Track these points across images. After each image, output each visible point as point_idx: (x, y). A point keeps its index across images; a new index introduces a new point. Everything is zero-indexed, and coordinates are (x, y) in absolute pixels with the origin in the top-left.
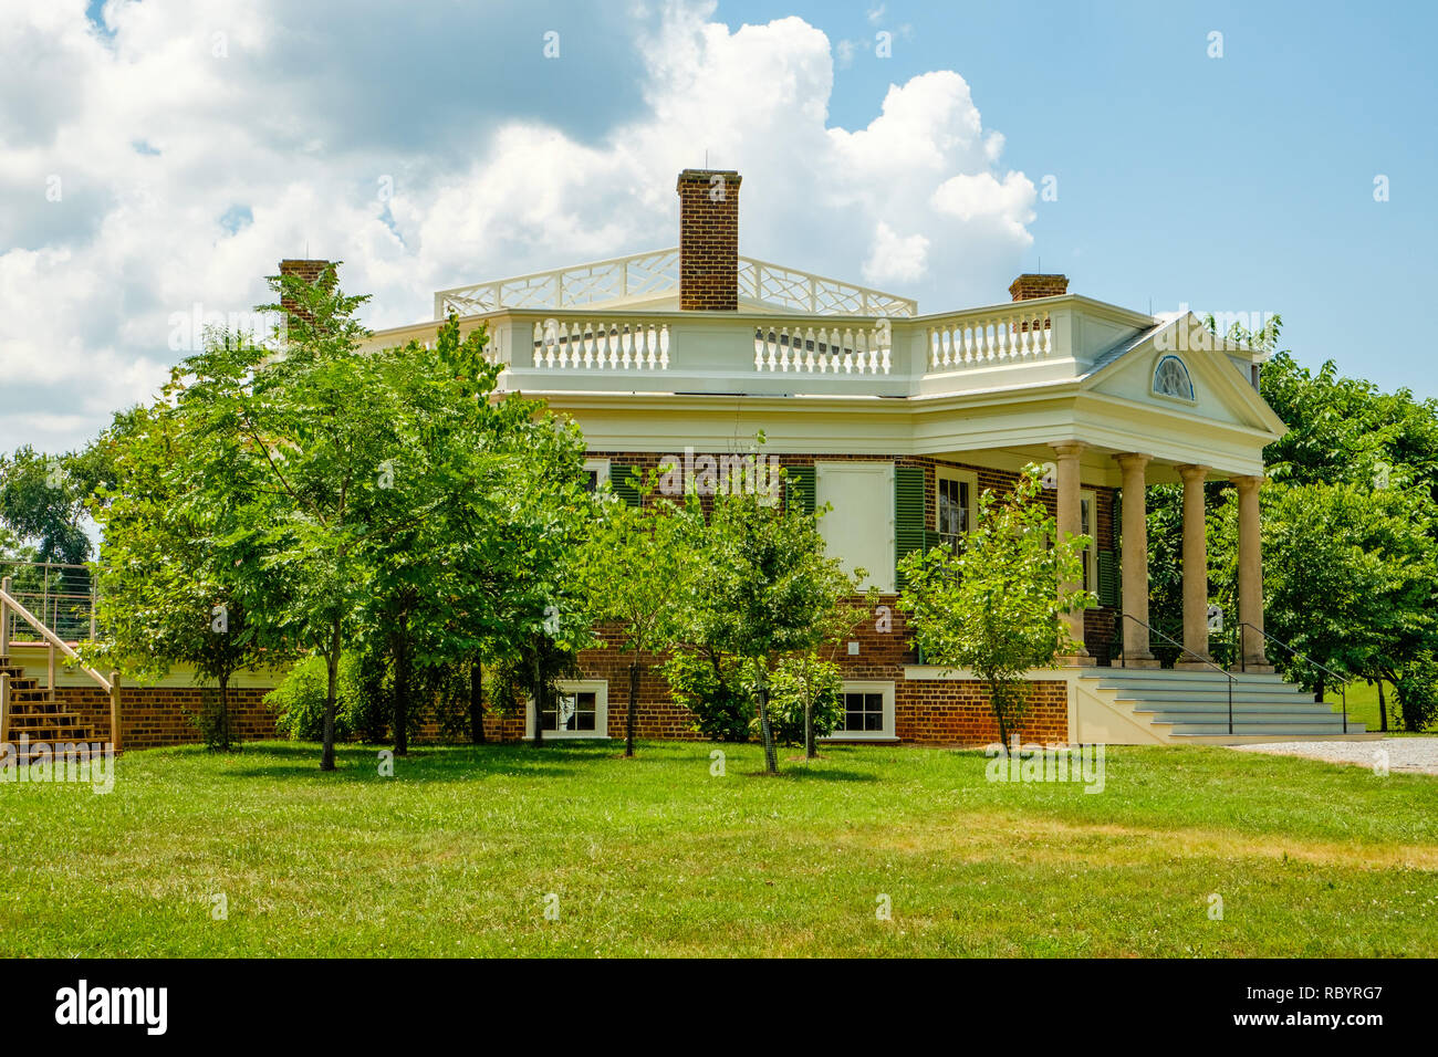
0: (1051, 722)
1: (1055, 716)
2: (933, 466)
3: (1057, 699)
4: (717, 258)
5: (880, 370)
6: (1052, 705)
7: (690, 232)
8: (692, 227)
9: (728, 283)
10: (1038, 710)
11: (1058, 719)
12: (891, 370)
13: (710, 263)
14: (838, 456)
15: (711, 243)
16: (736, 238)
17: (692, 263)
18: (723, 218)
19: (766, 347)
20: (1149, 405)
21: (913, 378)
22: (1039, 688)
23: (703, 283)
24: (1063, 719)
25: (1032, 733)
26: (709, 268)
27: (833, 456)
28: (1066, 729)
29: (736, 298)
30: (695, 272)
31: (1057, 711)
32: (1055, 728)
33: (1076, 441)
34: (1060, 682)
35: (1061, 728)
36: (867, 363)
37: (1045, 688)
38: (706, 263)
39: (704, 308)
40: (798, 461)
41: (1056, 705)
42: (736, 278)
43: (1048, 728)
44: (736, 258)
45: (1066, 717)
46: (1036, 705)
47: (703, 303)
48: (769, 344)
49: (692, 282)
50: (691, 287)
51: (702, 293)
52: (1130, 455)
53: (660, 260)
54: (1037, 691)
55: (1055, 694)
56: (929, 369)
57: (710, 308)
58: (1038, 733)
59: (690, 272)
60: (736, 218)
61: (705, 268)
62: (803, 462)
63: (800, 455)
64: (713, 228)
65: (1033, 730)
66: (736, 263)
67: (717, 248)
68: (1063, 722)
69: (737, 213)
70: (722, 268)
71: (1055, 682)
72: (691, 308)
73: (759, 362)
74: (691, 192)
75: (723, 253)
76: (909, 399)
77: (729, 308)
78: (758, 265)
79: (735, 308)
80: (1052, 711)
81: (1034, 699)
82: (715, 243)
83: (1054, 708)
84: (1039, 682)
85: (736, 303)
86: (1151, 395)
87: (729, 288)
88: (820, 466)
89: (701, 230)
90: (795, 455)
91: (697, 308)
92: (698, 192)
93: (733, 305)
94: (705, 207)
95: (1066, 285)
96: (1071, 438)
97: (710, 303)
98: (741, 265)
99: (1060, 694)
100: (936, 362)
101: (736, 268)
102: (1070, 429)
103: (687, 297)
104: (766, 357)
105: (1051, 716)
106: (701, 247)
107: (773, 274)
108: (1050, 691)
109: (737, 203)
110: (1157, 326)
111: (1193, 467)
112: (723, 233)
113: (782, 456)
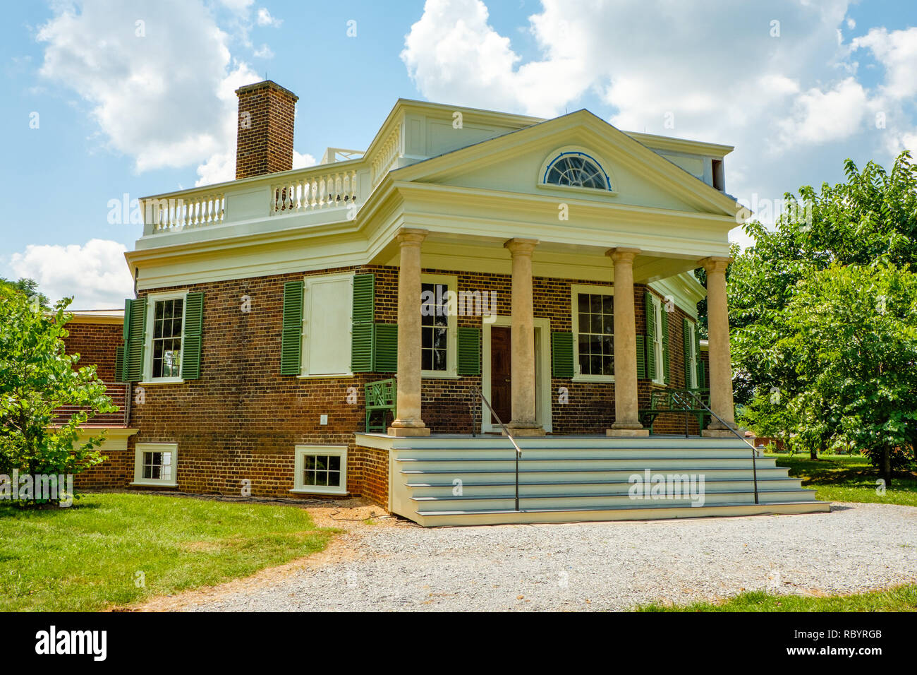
4: (256, 142)
7: (242, 128)
13: (252, 146)
14: (319, 271)
15: (253, 132)
17: (242, 148)
18: (260, 114)
23: (247, 160)
26: (251, 150)
27: (315, 271)
29: (265, 167)
30: (243, 154)
38: (250, 147)
42: (266, 153)
44: (267, 140)
47: (247, 174)
49: (242, 161)
50: (241, 165)
59: (241, 155)
61: (249, 150)
62: (296, 278)
63: (295, 274)
64: (254, 121)
66: (267, 143)
67: (256, 135)
70: (258, 148)
74: (243, 100)
77: (261, 175)
82: (255, 131)
85: (266, 171)
87: (262, 161)
88: (307, 281)
92: (246, 100)
93: (263, 172)
94: (250, 109)
97: (251, 173)
101: (267, 146)
103: (239, 173)
106: (248, 137)
112: (259, 124)
113: (285, 275)
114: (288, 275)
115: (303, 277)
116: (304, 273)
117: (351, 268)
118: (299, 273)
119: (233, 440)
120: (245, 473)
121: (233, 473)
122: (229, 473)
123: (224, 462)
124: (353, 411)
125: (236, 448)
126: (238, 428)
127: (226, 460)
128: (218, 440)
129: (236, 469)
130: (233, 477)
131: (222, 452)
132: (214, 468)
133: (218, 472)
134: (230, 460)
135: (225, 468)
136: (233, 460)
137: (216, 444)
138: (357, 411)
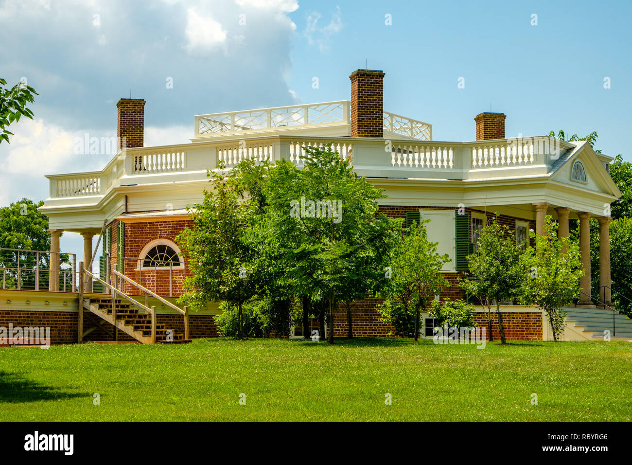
0: (534, 331)
1: (536, 329)
2: (470, 212)
3: (537, 321)
4: (374, 112)
5: (448, 167)
6: (534, 323)
7: (361, 100)
8: (362, 97)
9: (379, 124)
10: (527, 326)
11: (537, 330)
12: (453, 167)
13: (371, 114)
14: (430, 207)
15: (371, 105)
16: (382, 103)
17: (362, 114)
18: (376, 93)
19: (396, 155)
20: (569, 185)
21: (464, 171)
22: (528, 316)
23: (367, 124)
24: (540, 330)
25: (524, 336)
26: (370, 117)
27: (427, 207)
28: (542, 334)
29: (382, 131)
30: (363, 119)
31: (537, 326)
32: (536, 334)
33: (546, 203)
34: (538, 313)
35: (539, 334)
36: (442, 163)
37: (530, 316)
38: (369, 114)
39: (368, 136)
40: (411, 209)
41: (536, 323)
42: (382, 122)
43: (533, 334)
44: (382, 112)
45: (542, 329)
46: (526, 323)
47: (368, 133)
48: (398, 154)
49: (362, 124)
50: (362, 126)
51: (367, 129)
52: (563, 208)
53: (327, 107)
54: (526, 317)
55: (536, 318)
56: (472, 167)
57: (370, 136)
58: (527, 336)
59: (361, 119)
60: (382, 93)
61: (368, 117)
62: (414, 210)
63: (413, 207)
64: (372, 97)
65: (525, 335)
66: (382, 115)
67: (374, 107)
68: (540, 331)
69: (383, 91)
70: (376, 117)
71: (536, 313)
72: (362, 136)
73: (393, 162)
74: (362, 80)
75: (376, 110)
76: (464, 181)
77: (379, 136)
78: (391, 115)
79: (382, 136)
80: (534, 326)
81: (525, 321)
82: (373, 105)
83: (536, 325)
84: (528, 313)
85: (382, 134)
86: (571, 180)
87: (380, 126)
88: (422, 212)
89: (366, 99)
90: (410, 207)
91: (365, 136)
92: (365, 80)
93: (380, 134)
94: (368, 88)
95: (505, 118)
96: (543, 201)
97: (371, 133)
98: (385, 115)
99: (539, 318)
100: (475, 163)
101: (382, 117)
102: (543, 197)
103: (360, 131)
104: (396, 160)
105: (534, 329)
106: (366, 107)
107: (397, 120)
108: (533, 317)
109: (383, 86)
110: (574, 148)
111: (585, 213)
112: (376, 100)
113: (405, 207)
114: (408, 207)
115: (418, 210)
116: (419, 207)
117: (452, 208)
118: (416, 207)
119: (371, 310)
120: (382, 330)
121: (373, 330)
122: (370, 330)
123: (365, 324)
124: (456, 293)
125: (374, 315)
126: (373, 302)
127: (366, 323)
128: (359, 310)
129: (375, 328)
130: (373, 333)
131: (363, 317)
132: (357, 328)
133: (360, 330)
134: (369, 322)
135: (366, 328)
136: (373, 323)
137: (358, 312)
138: (459, 293)
